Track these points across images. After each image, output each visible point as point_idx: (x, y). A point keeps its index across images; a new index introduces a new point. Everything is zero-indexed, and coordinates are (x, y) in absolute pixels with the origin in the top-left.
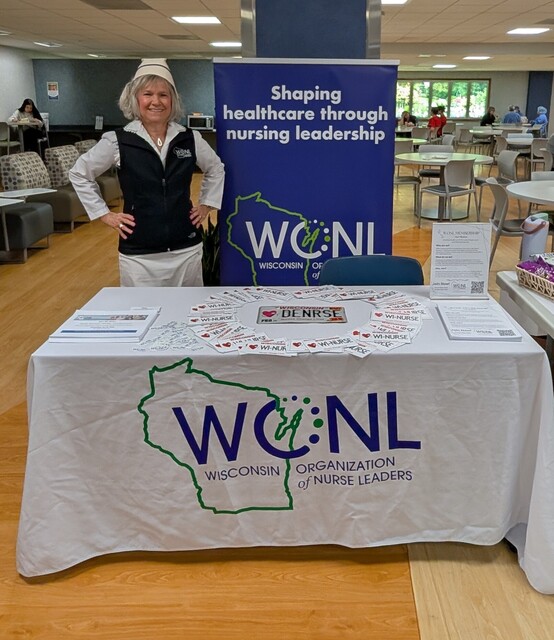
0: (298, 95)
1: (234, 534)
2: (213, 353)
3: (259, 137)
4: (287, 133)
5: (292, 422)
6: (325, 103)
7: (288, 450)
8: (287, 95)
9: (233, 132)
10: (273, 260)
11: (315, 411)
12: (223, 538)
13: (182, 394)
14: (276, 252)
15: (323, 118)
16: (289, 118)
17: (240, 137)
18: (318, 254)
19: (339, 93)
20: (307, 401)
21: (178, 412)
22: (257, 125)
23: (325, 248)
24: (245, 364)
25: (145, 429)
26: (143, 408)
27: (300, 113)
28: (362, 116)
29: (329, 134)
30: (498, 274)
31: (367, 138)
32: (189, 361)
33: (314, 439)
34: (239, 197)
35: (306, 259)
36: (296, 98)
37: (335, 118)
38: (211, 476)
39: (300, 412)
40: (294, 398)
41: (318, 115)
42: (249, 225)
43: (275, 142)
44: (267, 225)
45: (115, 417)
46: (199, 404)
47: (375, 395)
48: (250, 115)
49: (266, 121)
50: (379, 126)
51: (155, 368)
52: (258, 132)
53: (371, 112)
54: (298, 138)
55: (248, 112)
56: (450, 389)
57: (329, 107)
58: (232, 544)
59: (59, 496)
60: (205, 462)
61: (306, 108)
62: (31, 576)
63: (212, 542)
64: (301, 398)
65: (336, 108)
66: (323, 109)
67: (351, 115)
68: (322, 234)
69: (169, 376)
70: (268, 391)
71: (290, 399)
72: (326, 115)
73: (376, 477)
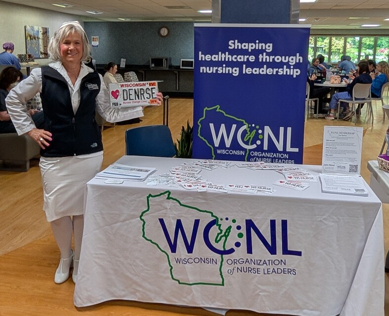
0: (245, 46)
1: (189, 297)
2: (182, 189)
3: (220, 71)
4: (238, 69)
5: (225, 233)
6: (262, 51)
7: (223, 250)
8: (238, 46)
9: (204, 68)
10: (226, 148)
11: (239, 228)
12: (183, 299)
13: (164, 211)
14: (228, 143)
15: (260, 60)
16: (239, 60)
17: (208, 71)
18: (254, 146)
19: (271, 45)
20: (234, 221)
21: (161, 221)
22: (219, 64)
23: (259, 142)
24: (201, 197)
25: (143, 230)
26: (142, 218)
27: (246, 57)
28: (285, 59)
29: (264, 71)
30: (369, 162)
31: (288, 74)
32: (169, 192)
33: (238, 244)
34: (206, 108)
35: (246, 149)
36: (244, 48)
37: (268, 61)
38: (178, 261)
39: (230, 227)
40: (227, 219)
41: (257, 58)
42: (212, 125)
43: (230, 75)
44: (223, 126)
45: (127, 222)
46: (173, 218)
47: (275, 220)
48: (215, 58)
49: (225, 62)
50: (297, 66)
51: (150, 195)
52: (220, 69)
53: (291, 57)
54: (244, 73)
55: (214, 56)
56: (321, 221)
57: (265, 54)
58: (188, 304)
59: (96, 262)
60: (175, 252)
61: (250, 54)
62: (80, 306)
63: (177, 301)
64: (230, 219)
65: (269, 54)
66: (261, 55)
67: (278, 59)
68: (257, 134)
69: (157, 200)
70: (212, 213)
71: (224, 219)
72: (262, 59)
73: (274, 271)
